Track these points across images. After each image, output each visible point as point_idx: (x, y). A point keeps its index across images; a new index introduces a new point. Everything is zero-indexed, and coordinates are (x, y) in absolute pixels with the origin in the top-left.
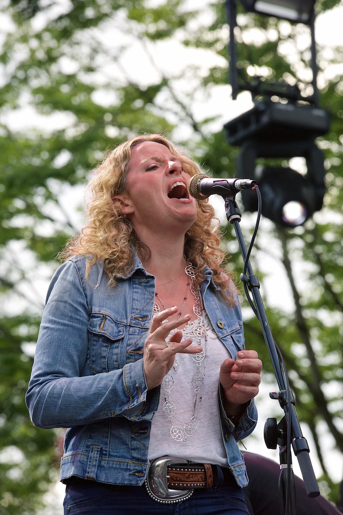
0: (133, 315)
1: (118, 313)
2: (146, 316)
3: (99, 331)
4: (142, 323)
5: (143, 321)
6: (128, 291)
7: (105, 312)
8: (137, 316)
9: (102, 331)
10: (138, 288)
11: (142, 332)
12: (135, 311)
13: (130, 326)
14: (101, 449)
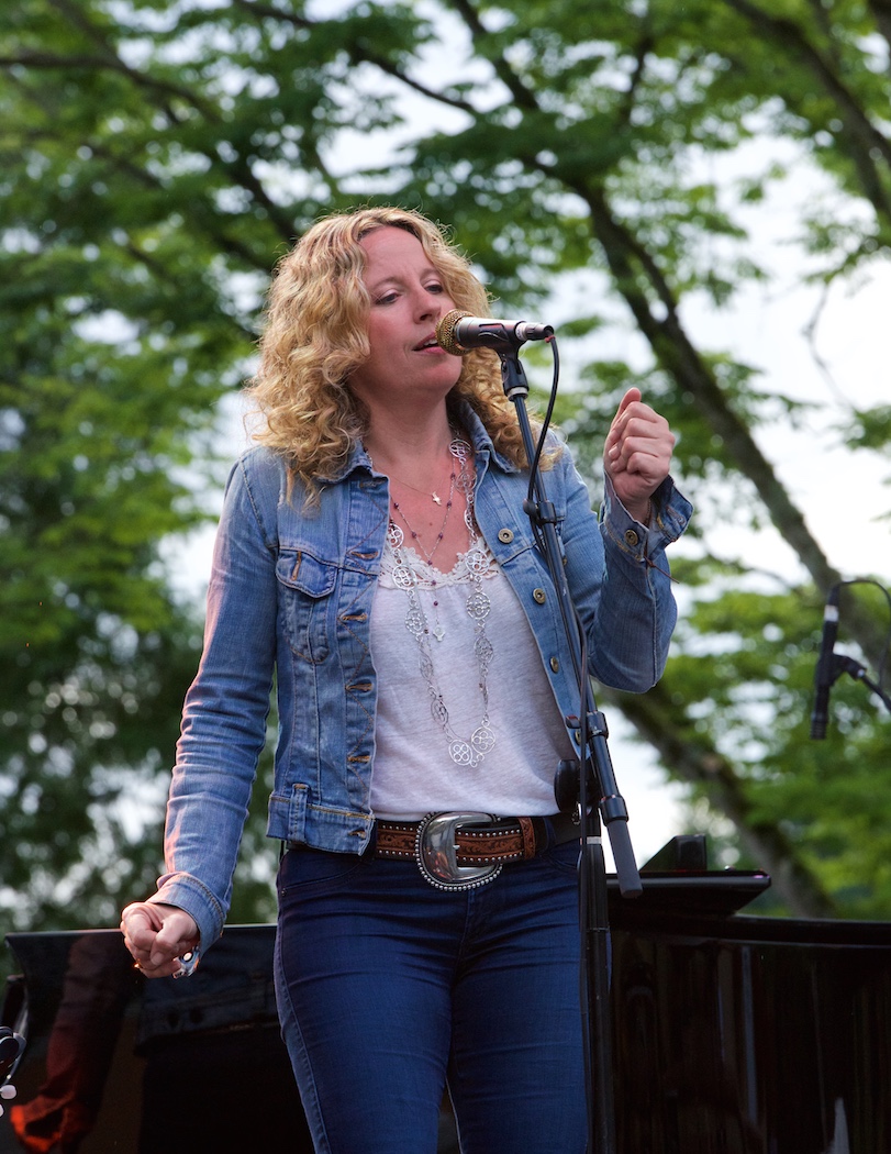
0: (349, 548)
1: (325, 545)
2: (373, 551)
3: (291, 581)
4: (366, 564)
5: (367, 560)
6: (340, 503)
7: (302, 546)
8: (357, 550)
9: (296, 583)
10: (360, 499)
11: (366, 581)
12: (354, 541)
13: (345, 569)
14: (309, 789)
